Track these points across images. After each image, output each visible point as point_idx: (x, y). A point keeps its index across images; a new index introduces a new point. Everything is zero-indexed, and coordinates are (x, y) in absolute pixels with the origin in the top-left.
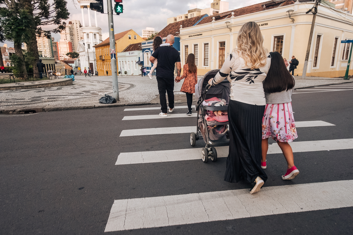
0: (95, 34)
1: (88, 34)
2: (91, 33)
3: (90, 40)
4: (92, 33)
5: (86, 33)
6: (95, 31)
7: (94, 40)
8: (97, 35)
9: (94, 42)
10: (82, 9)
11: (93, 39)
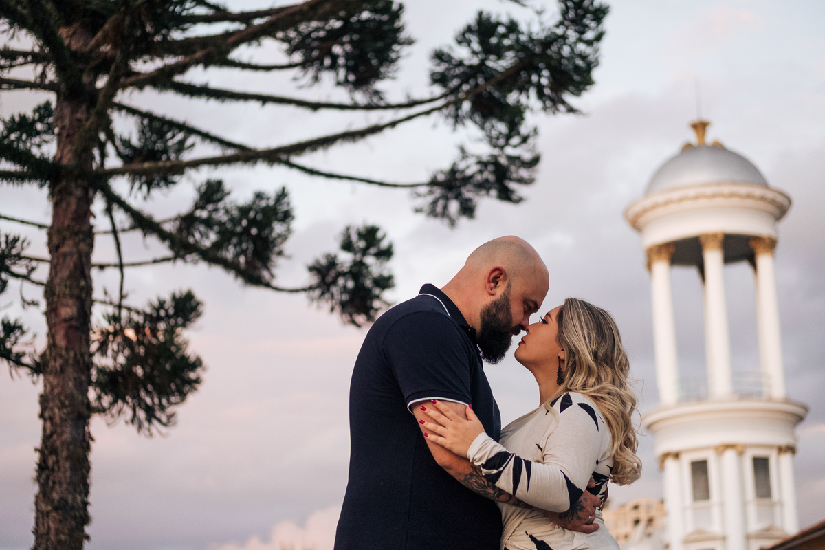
0: (761, 465)
1: (700, 468)
2: (730, 455)
3: (716, 511)
4: (739, 449)
5: (686, 460)
6: (765, 436)
7: (752, 509)
8: (782, 469)
9: (755, 526)
10: (661, 268)
11: (744, 504)
